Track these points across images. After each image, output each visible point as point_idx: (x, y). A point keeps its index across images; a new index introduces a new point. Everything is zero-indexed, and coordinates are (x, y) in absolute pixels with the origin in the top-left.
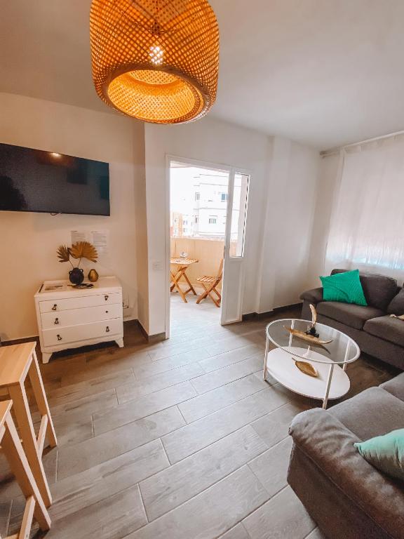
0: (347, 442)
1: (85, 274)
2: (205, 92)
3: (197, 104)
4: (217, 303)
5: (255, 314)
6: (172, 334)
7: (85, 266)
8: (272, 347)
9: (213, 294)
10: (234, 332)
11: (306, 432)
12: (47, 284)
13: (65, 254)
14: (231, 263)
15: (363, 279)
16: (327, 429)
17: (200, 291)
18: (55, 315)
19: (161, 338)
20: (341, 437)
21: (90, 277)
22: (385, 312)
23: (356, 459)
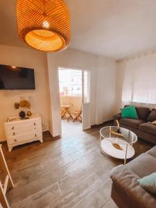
0: (134, 179)
1: (26, 113)
2: (65, 38)
3: (63, 44)
4: (81, 121)
5: (96, 125)
6: (63, 136)
7: (26, 110)
8: (102, 138)
9: (79, 118)
10: (88, 133)
11: (117, 176)
12: (10, 118)
13: (17, 106)
14: (85, 105)
15: (136, 109)
16: (126, 174)
17: (74, 117)
18: (13, 131)
19: (58, 138)
20: (131, 178)
21: (28, 115)
22: (146, 121)
23: (138, 187)
